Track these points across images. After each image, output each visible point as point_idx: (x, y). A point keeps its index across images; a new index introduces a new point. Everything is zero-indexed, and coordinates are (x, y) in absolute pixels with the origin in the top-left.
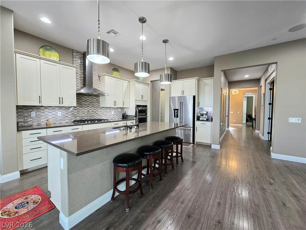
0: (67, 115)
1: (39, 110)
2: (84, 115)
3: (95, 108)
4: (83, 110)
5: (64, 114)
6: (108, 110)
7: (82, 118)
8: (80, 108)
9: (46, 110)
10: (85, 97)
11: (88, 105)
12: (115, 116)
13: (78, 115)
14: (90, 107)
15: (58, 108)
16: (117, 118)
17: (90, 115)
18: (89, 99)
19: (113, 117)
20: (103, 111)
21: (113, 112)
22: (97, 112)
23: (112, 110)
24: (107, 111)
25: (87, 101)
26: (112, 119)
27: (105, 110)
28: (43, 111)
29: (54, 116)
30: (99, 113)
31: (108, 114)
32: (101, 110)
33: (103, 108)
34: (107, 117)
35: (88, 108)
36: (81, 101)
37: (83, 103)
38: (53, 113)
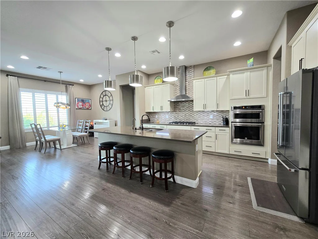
0: (171, 118)
1: (159, 114)
2: (182, 118)
3: (191, 112)
4: (182, 114)
5: (170, 117)
6: (206, 114)
7: (180, 120)
8: (180, 113)
9: (161, 114)
10: (183, 103)
11: (186, 110)
12: (215, 120)
13: (178, 118)
14: (187, 112)
15: (166, 113)
16: (218, 123)
17: (187, 118)
18: (185, 105)
19: (213, 121)
20: (200, 114)
21: (211, 116)
22: (193, 116)
23: (210, 114)
24: (203, 114)
25: (185, 106)
26: (210, 124)
27: (202, 114)
28: (160, 115)
29: (165, 118)
30: (195, 116)
31: (206, 118)
32: (197, 114)
33: (199, 112)
34: (203, 121)
35: (185, 112)
36: (180, 107)
37: (182, 108)
38: (165, 116)
